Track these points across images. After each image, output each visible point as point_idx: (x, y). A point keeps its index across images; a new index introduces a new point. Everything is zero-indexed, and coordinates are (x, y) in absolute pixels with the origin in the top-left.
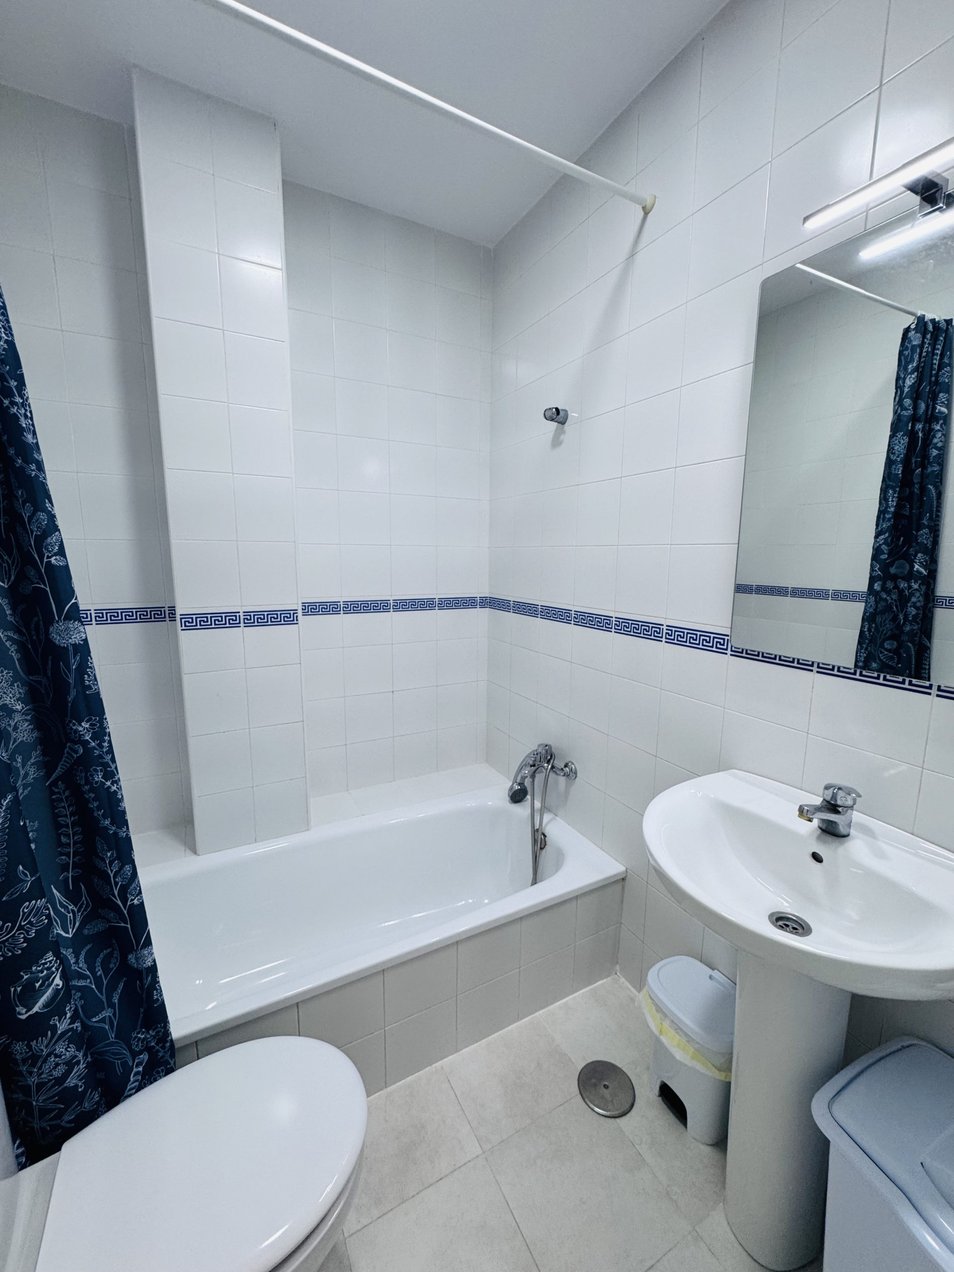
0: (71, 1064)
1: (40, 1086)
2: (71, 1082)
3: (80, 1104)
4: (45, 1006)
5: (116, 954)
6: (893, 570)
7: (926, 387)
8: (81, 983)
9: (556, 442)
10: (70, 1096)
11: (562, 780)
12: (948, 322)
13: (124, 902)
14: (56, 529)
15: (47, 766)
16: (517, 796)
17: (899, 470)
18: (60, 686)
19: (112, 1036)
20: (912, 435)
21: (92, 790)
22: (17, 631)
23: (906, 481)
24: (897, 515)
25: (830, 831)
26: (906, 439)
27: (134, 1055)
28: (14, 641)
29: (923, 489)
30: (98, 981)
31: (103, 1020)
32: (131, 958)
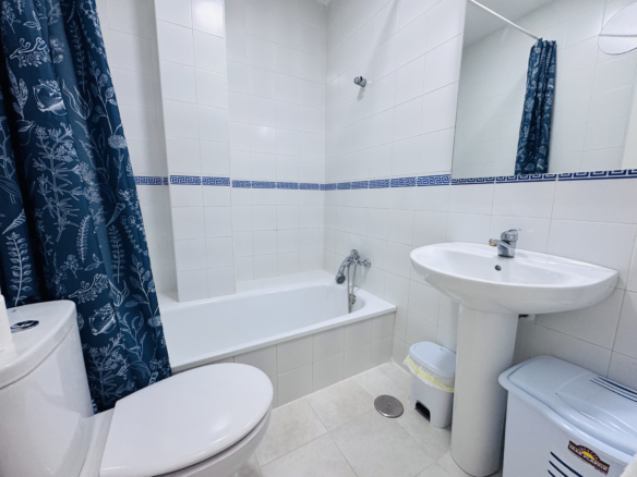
0: (120, 364)
1: (104, 372)
2: (120, 373)
3: (125, 386)
4: (107, 330)
5: (142, 319)
6: (526, 169)
7: (542, 75)
8: (124, 330)
9: (360, 97)
10: (119, 380)
11: (363, 267)
12: (554, 43)
13: (146, 290)
14: (112, 86)
15: (107, 217)
16: (341, 280)
17: (529, 116)
18: (113, 171)
19: (140, 359)
20: (536, 99)
21: (130, 228)
22: (91, 143)
23: (533, 123)
24: (529, 140)
25: (505, 255)
26: (533, 101)
27: (152, 372)
28: (89, 149)
29: (541, 127)
30: (133, 331)
31: (135, 350)
32: (150, 321)
